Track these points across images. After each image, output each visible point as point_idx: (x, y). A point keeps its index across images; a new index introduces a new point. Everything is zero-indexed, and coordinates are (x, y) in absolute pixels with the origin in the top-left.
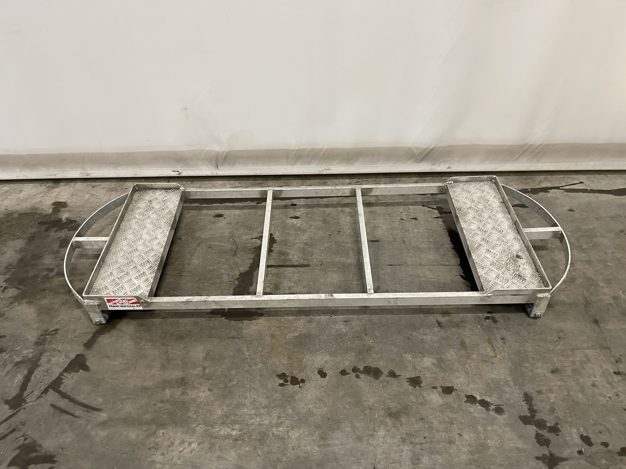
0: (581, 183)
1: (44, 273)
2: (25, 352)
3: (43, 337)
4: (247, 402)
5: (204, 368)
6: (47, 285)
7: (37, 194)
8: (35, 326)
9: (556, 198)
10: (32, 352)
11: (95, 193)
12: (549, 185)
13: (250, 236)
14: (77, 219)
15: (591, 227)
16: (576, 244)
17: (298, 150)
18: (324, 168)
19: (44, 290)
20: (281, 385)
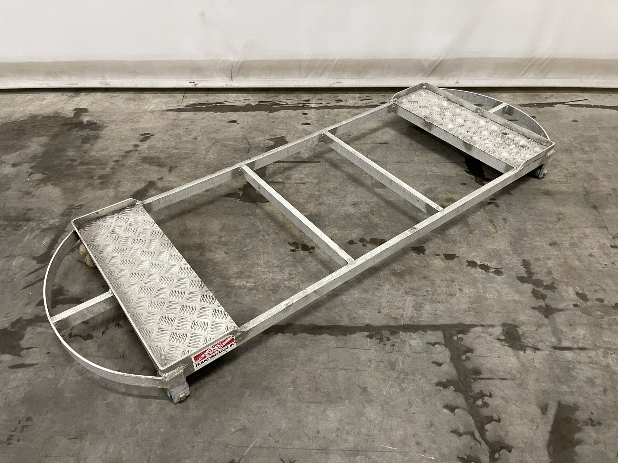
0: (585, 100)
1: (68, 163)
2: (52, 222)
3: (69, 211)
4: (261, 263)
5: (221, 237)
6: (72, 171)
7: (60, 102)
8: (61, 202)
9: (561, 111)
10: (59, 222)
11: (114, 102)
12: (555, 101)
13: (263, 139)
14: (98, 122)
15: (594, 134)
16: (579, 147)
17: (310, 61)
18: (335, 81)
19: (68, 175)
20: (292, 250)
